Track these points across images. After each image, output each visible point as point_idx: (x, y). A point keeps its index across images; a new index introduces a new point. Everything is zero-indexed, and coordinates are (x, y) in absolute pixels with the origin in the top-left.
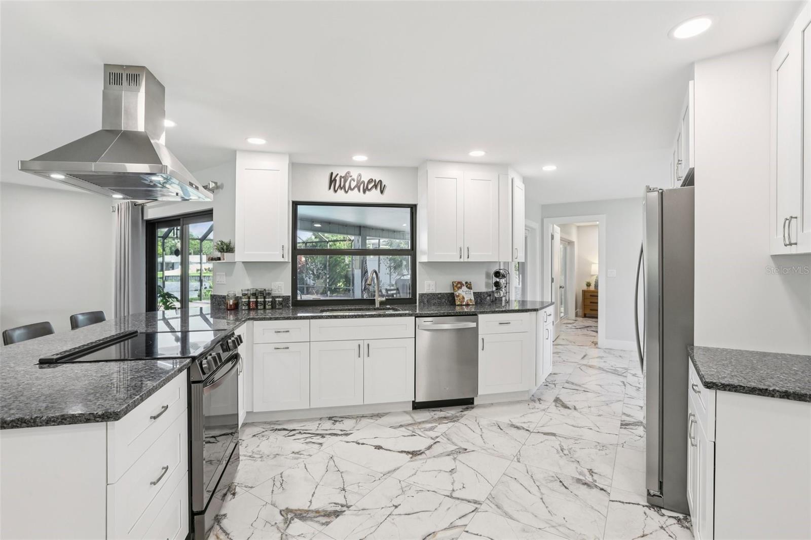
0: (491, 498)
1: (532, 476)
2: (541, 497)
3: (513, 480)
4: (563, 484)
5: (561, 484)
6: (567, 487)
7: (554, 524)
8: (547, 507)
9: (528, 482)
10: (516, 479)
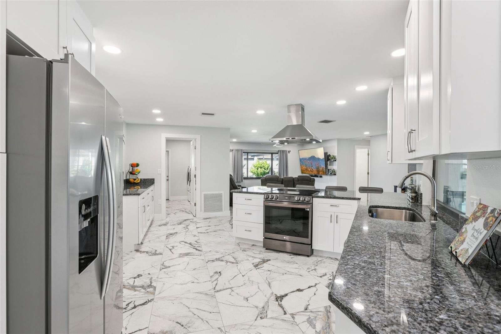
0: (213, 296)
1: (202, 320)
2: (190, 309)
3: (211, 311)
4: (180, 324)
5: (182, 324)
6: (177, 324)
7: (177, 299)
8: (184, 305)
9: (202, 314)
10: (210, 313)
